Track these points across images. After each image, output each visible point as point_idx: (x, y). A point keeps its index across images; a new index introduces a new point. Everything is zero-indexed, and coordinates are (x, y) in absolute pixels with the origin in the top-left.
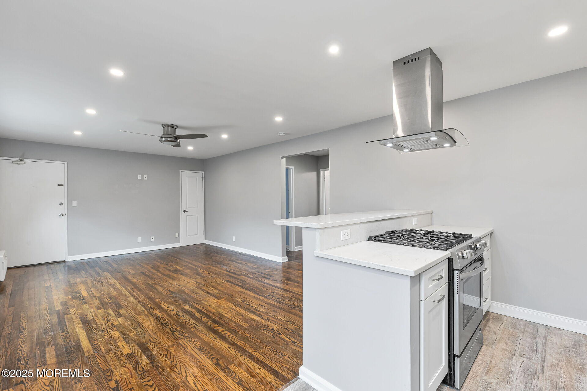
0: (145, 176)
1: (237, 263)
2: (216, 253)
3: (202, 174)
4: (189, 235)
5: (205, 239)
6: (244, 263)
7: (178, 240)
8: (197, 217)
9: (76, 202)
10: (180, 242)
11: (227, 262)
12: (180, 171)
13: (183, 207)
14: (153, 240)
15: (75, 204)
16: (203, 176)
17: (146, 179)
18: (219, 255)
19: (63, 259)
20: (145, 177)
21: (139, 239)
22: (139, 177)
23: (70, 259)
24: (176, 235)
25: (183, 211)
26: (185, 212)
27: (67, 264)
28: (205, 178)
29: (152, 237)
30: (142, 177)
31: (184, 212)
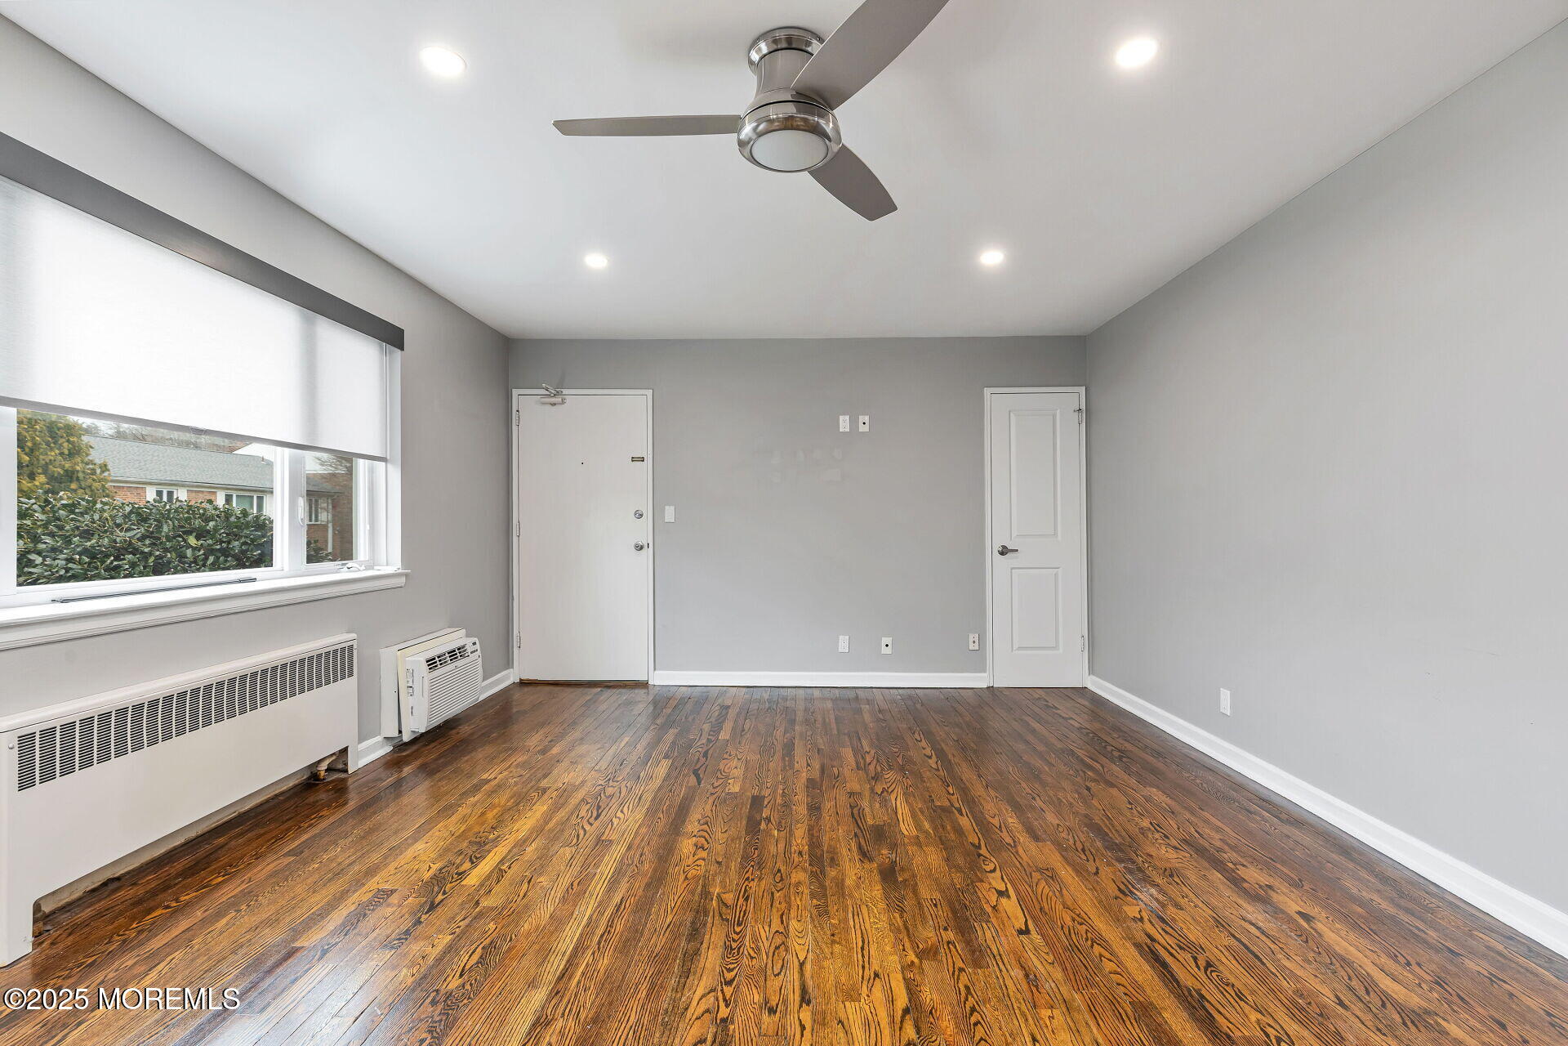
0: (862, 419)
1: (1236, 882)
2: (1123, 756)
3: (1074, 397)
4: (1020, 648)
5: (1092, 671)
6: (1291, 903)
7: (977, 661)
8: (1056, 575)
9: (673, 508)
10: (985, 672)
11: (1167, 855)
12: (987, 391)
13: (997, 536)
14: (888, 651)
15: (670, 514)
16: (1083, 407)
17: (866, 429)
18: (1133, 781)
19: (642, 677)
20: (861, 424)
21: (843, 644)
22: (844, 423)
23: (661, 678)
24: (971, 640)
25: (997, 548)
26: (1004, 551)
27: (652, 692)
28: (1089, 414)
29: (885, 640)
30: (854, 422)
31: (1002, 553)
